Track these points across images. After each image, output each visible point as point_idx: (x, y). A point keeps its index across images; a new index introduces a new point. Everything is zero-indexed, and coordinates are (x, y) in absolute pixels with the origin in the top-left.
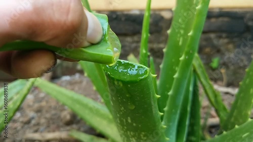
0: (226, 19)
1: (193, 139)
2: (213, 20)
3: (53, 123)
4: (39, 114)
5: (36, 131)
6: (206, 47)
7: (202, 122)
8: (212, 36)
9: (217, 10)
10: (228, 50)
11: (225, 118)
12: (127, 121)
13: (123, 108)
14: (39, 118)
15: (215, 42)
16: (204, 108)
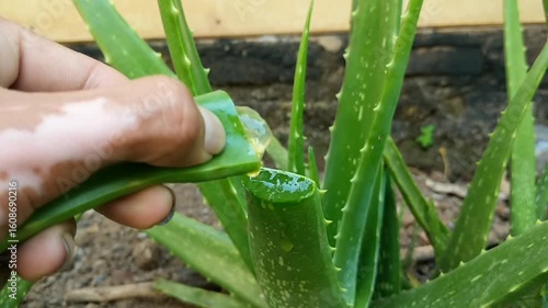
0: (446, 49)
1: (388, 287)
2: (421, 51)
3: (118, 267)
4: (88, 250)
5: (86, 284)
6: (408, 104)
7: (403, 253)
8: (420, 82)
9: (430, 32)
10: (452, 110)
11: (444, 248)
12: (277, 263)
13: (271, 243)
14: (90, 257)
15: (427, 95)
16: (407, 226)
